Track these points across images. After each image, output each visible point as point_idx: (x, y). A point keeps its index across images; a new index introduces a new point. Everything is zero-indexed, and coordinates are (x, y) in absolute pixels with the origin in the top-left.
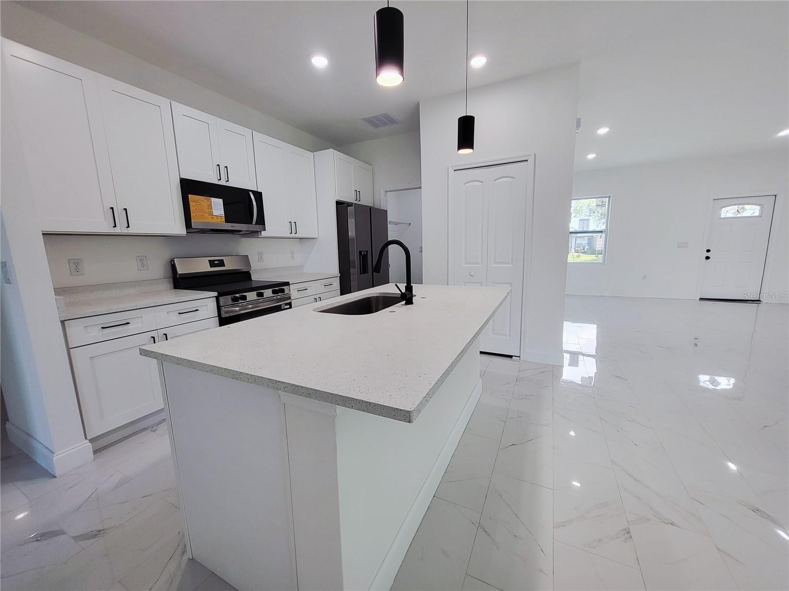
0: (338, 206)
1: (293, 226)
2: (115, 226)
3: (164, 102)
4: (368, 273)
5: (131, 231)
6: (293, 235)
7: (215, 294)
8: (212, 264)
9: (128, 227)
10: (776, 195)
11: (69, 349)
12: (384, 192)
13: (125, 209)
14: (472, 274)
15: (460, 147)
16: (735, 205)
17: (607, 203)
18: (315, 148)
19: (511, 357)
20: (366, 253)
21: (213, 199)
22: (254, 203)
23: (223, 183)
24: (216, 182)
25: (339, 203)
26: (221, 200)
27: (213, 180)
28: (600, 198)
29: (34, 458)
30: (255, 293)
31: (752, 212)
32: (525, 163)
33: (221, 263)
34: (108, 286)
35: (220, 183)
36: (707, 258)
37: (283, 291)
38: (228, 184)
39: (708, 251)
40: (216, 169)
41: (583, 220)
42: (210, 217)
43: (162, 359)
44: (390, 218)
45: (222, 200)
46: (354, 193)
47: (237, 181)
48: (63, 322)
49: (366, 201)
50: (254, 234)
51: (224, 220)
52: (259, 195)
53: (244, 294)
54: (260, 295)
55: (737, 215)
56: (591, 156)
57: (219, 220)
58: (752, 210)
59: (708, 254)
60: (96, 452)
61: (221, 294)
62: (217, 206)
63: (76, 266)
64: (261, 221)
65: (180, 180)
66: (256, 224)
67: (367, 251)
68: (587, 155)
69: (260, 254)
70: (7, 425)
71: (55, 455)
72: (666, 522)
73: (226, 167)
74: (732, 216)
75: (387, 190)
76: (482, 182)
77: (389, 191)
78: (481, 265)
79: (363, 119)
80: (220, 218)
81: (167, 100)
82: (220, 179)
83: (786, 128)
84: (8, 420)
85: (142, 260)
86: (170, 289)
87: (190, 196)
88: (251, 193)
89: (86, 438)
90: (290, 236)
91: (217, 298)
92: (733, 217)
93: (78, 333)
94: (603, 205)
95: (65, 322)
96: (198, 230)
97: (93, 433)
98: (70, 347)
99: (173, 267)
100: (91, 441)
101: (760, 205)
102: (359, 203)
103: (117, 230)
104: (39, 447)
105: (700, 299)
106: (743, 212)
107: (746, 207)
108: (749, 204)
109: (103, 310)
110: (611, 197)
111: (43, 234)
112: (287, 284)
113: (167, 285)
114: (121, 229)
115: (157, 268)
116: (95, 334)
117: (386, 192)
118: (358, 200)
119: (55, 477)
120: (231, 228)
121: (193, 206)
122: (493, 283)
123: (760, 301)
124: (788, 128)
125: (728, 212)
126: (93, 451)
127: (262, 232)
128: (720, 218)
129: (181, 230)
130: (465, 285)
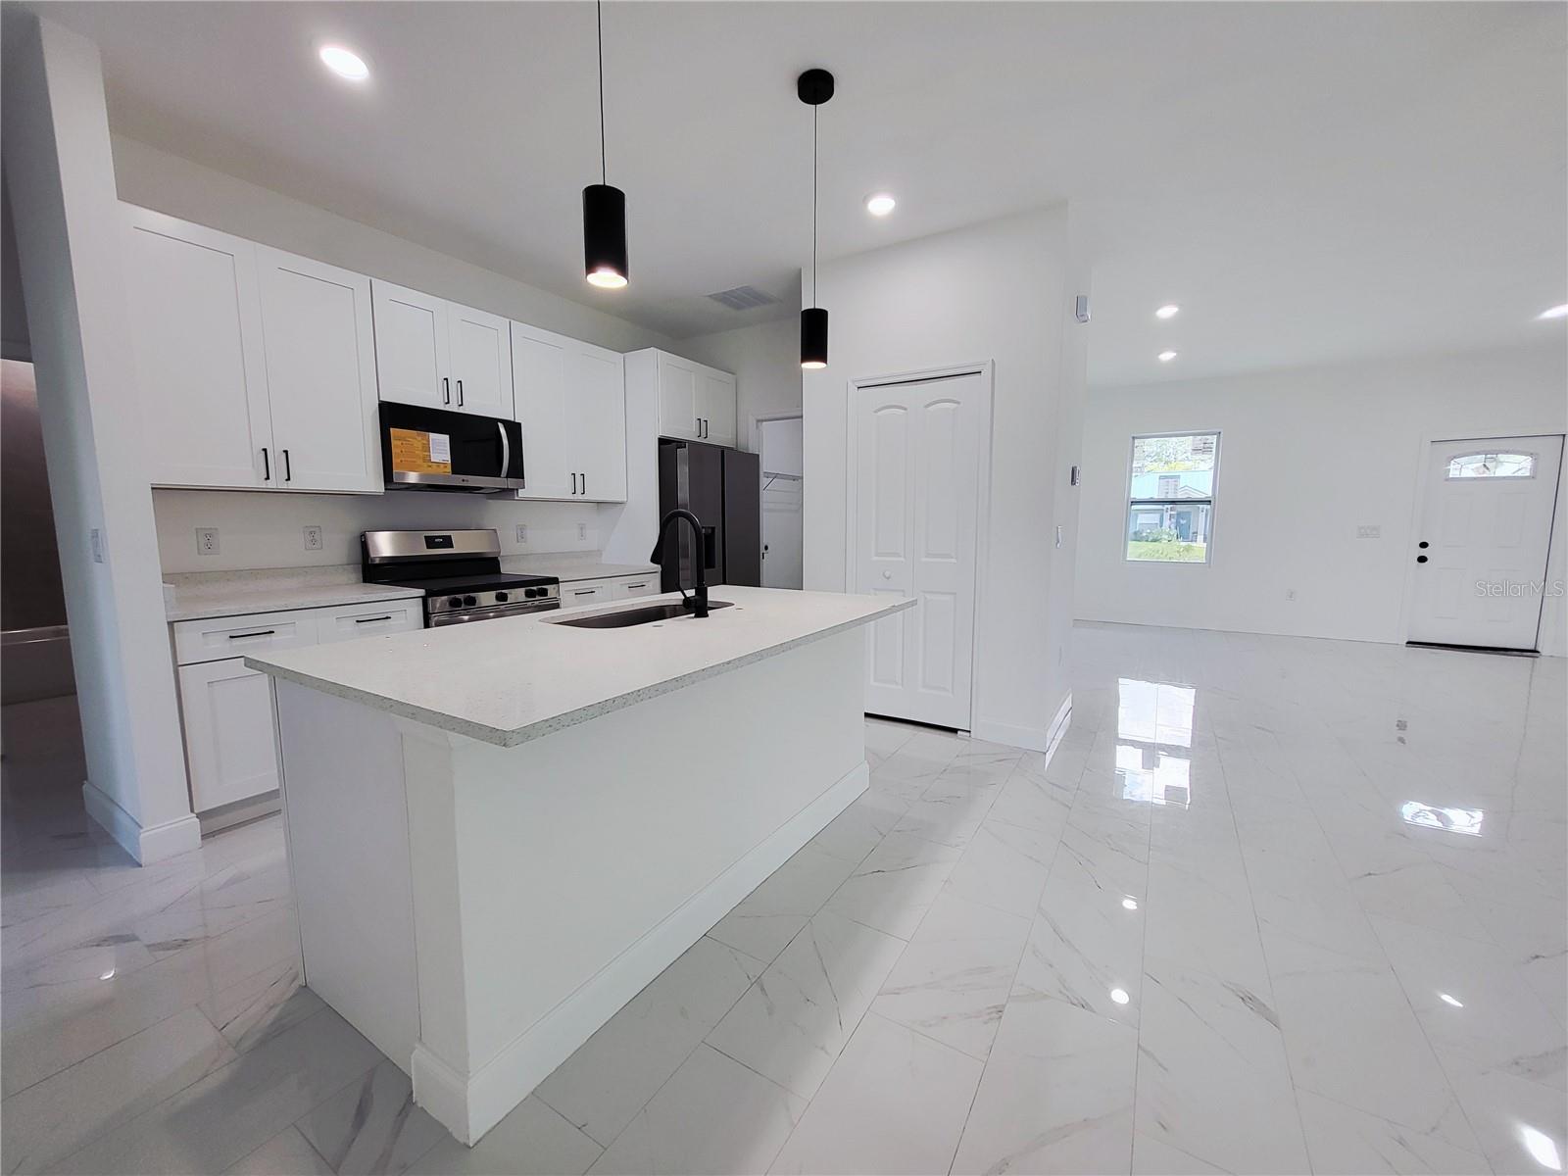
0: (662, 446)
1: (579, 480)
2: (268, 478)
3: (360, 281)
4: (714, 567)
5: (292, 485)
6: (579, 496)
7: (421, 592)
8: (431, 542)
9: (289, 479)
10: (1564, 435)
11: (176, 667)
12: (755, 422)
13: (286, 452)
14: (887, 574)
15: (806, 357)
16: (1478, 453)
17: (1215, 444)
18: (627, 345)
19: (954, 731)
20: (710, 531)
21: (432, 436)
22: (505, 441)
23: (453, 408)
24: (441, 407)
25: (662, 442)
26: (446, 438)
27: (437, 403)
28: (1199, 434)
29: (114, 836)
30: (493, 594)
31: (1516, 467)
32: (977, 376)
33: (447, 542)
34: (255, 573)
35: (447, 408)
36: (1422, 559)
37: (544, 593)
38: (461, 410)
39: (1424, 545)
40: (441, 385)
41: (1166, 477)
42: (425, 465)
43: (278, 675)
44: (765, 466)
45: (447, 436)
46: (695, 423)
47: (476, 405)
48: (171, 624)
49: (719, 437)
50: (507, 493)
51: (449, 469)
52: (514, 429)
53: (472, 594)
54: (502, 598)
55: (1484, 472)
56: (1167, 356)
57: (441, 470)
58: (1514, 465)
59: (1424, 552)
60: (206, 836)
61: (430, 594)
62: (439, 446)
63: (208, 540)
64: (517, 471)
65: (379, 405)
66: (507, 477)
67: (713, 529)
68: (1159, 354)
69: (522, 529)
70: (84, 787)
71: (142, 831)
72: (1076, 1002)
73: (460, 382)
74: (1474, 476)
75: (760, 418)
76: (905, 409)
77: (766, 421)
78: (902, 559)
79: (710, 296)
80: (442, 466)
81: (365, 277)
82: (448, 403)
83: (1560, 300)
84: (86, 779)
85: (313, 535)
86: (356, 583)
87: (391, 429)
88: (500, 425)
89: (192, 811)
90: (572, 497)
91: (425, 600)
92: (1475, 479)
93: (191, 640)
94: (1206, 450)
95: (175, 624)
96: (406, 486)
97: (205, 804)
98: (180, 663)
99: (364, 546)
100: (198, 816)
101: (1531, 455)
102: (705, 441)
103: (271, 485)
104: (121, 817)
105: (1408, 643)
106: (1496, 468)
107: (1502, 457)
108: (1507, 452)
109: (233, 609)
110: (1222, 436)
111: (153, 488)
112: (555, 581)
113: (355, 575)
114: (277, 482)
115: (337, 548)
116: (219, 646)
117: (758, 421)
118: (703, 434)
119: (141, 866)
120: (465, 484)
121: (397, 446)
122: (924, 592)
123: (1538, 652)
124: (1566, 303)
125: (1466, 468)
126: (202, 836)
127: (520, 491)
128: (1447, 480)
129: (374, 484)
130: (876, 594)
